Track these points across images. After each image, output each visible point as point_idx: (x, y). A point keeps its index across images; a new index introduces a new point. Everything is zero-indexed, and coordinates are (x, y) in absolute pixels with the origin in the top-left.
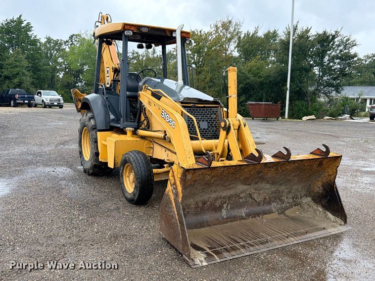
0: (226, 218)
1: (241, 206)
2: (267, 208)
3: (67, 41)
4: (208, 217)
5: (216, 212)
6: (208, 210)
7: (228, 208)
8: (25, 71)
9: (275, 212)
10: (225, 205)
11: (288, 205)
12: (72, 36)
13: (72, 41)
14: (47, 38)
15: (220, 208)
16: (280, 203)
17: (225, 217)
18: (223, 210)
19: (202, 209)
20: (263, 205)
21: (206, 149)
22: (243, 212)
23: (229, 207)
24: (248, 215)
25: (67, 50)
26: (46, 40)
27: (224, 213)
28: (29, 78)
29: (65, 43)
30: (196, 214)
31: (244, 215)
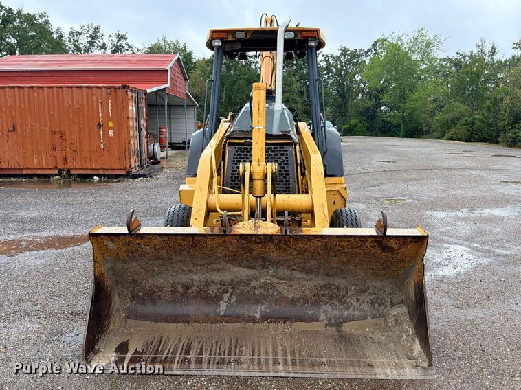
0: (223, 316)
1: (258, 300)
2: (309, 311)
3: (369, 51)
4: (191, 309)
5: (208, 303)
6: (195, 298)
7: (232, 301)
8: (295, 97)
9: (323, 320)
10: (226, 296)
11: (357, 313)
12: (376, 42)
13: (375, 50)
14: (341, 50)
15: (217, 298)
16: (341, 307)
17: (222, 313)
18: (221, 302)
19: (185, 296)
20: (302, 306)
21: (222, 207)
22: (258, 311)
23: (234, 299)
24: (265, 317)
25: (367, 62)
26: (340, 52)
27: (223, 307)
28: (300, 106)
29: (366, 53)
30: (174, 301)
31: (258, 315)
